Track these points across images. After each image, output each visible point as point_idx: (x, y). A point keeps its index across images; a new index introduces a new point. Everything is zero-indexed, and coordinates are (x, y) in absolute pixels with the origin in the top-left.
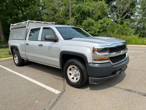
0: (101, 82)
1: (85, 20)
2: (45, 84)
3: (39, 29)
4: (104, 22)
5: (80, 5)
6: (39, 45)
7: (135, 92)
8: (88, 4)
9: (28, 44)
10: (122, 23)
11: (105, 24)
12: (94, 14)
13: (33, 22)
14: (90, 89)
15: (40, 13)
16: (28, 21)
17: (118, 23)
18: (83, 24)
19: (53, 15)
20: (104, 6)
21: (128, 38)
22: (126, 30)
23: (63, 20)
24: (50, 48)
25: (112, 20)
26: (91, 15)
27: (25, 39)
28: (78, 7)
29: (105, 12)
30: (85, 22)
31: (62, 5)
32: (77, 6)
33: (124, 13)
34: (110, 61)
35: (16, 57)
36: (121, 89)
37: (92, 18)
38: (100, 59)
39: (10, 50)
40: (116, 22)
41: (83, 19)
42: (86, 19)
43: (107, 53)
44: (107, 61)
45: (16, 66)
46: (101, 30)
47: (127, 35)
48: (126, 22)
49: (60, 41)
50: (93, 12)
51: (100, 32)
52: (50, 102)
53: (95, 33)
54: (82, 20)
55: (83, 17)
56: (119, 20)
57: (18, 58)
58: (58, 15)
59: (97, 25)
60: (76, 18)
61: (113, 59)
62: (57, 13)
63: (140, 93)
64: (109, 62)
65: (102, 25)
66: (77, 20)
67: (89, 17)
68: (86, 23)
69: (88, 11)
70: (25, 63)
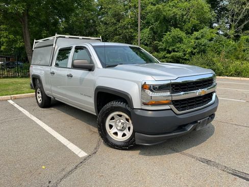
0: (157, 143)
1: (168, 33)
2: (69, 140)
3: (70, 49)
4: (202, 36)
5: (160, 6)
6: (68, 76)
7: (216, 165)
8: (174, 4)
9: (53, 73)
10: (237, 38)
11: (203, 40)
12: (185, 22)
13: (64, 37)
14: (140, 154)
15: (94, 22)
16: (57, 35)
17: (229, 38)
18: (164, 40)
19: (115, 24)
20: (203, 7)
21: (244, 66)
22: (244, 51)
23: (130, 32)
24: (81, 80)
25: (221, 33)
26: (179, 24)
27: (51, 65)
28: (156, 10)
29: (205, 19)
30: (167, 37)
31: (130, 7)
32: (154, 8)
33: (241, 19)
34: (172, 107)
35: (39, 93)
36: (193, 157)
37: (181, 29)
38: (154, 102)
39: (31, 82)
40: (226, 35)
41: (164, 30)
42: (170, 31)
43: (169, 94)
44: (167, 107)
45: (39, 108)
46: (195, 51)
47: (246, 59)
48: (245, 37)
49: (96, 69)
50: (183, 18)
51: (194, 54)
52: (64, 169)
53: (185, 55)
54: (161, 32)
55: (165, 27)
56: (231, 32)
57: (42, 94)
58: (122, 25)
59: (189, 42)
60: (152, 29)
61: (179, 104)
62: (121, 21)
63: (225, 169)
64: (171, 109)
65: (199, 41)
66: (155, 33)
67: (175, 28)
68: (169, 37)
69: (173, 16)
70: (52, 102)
